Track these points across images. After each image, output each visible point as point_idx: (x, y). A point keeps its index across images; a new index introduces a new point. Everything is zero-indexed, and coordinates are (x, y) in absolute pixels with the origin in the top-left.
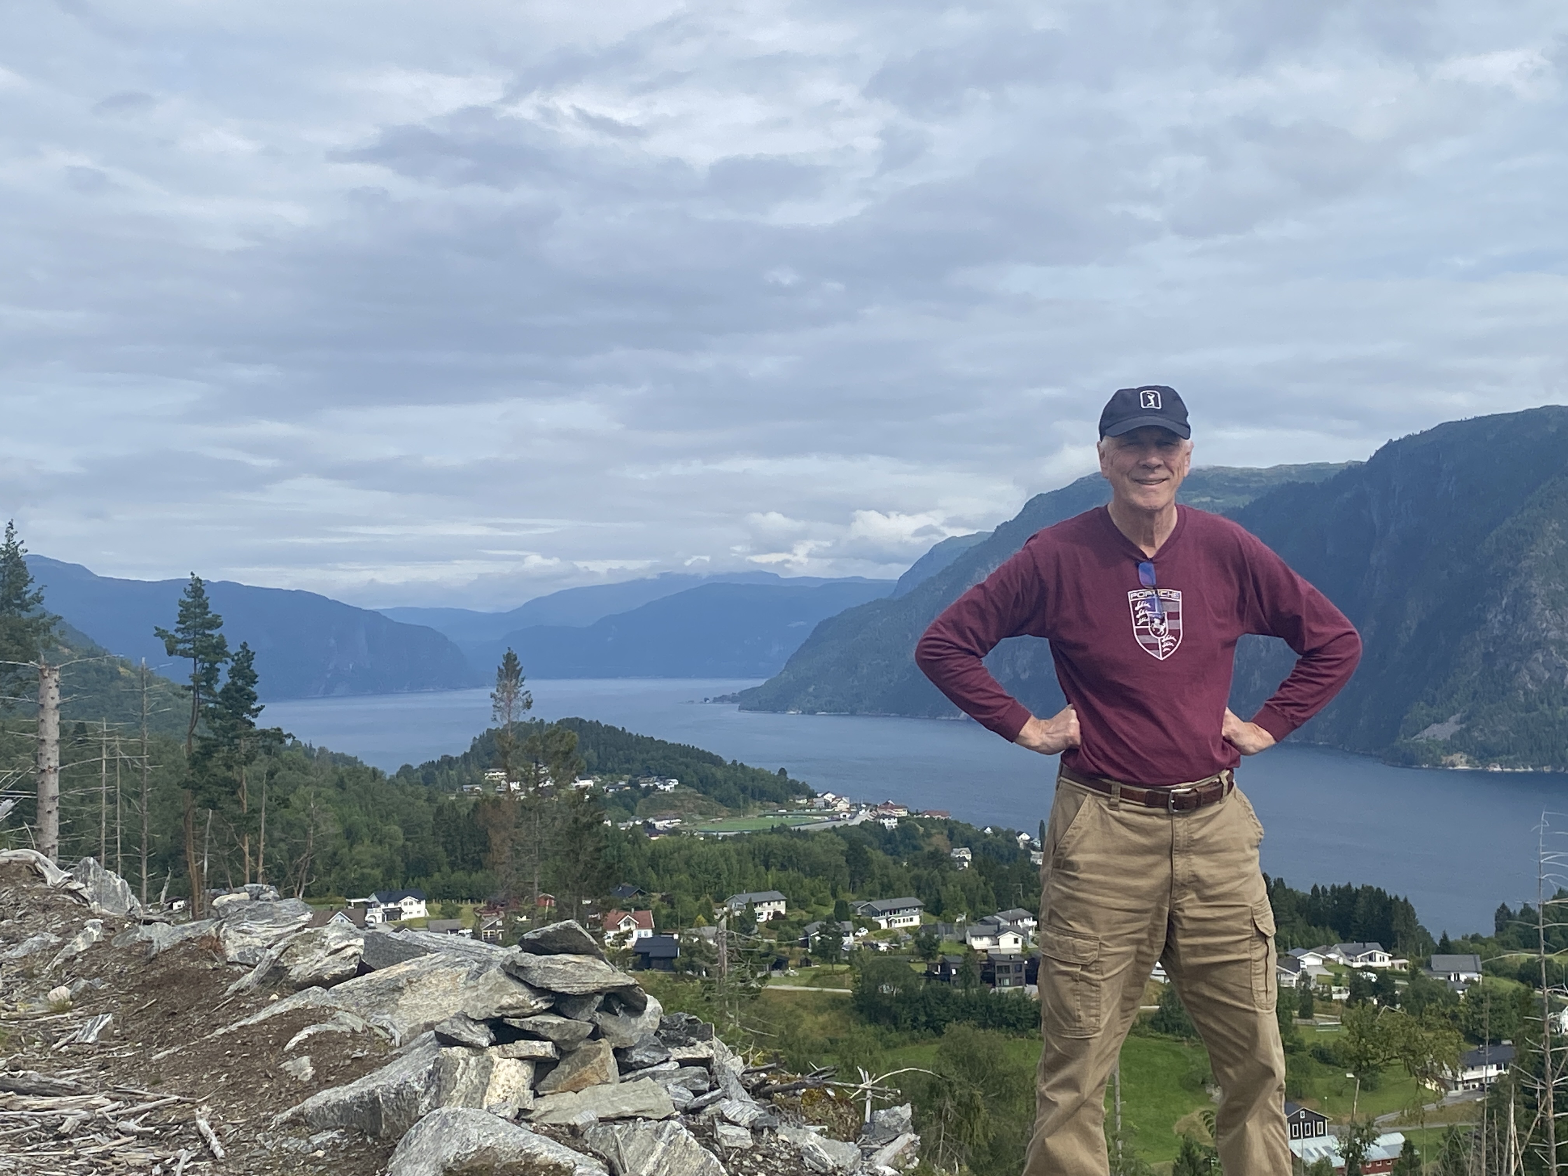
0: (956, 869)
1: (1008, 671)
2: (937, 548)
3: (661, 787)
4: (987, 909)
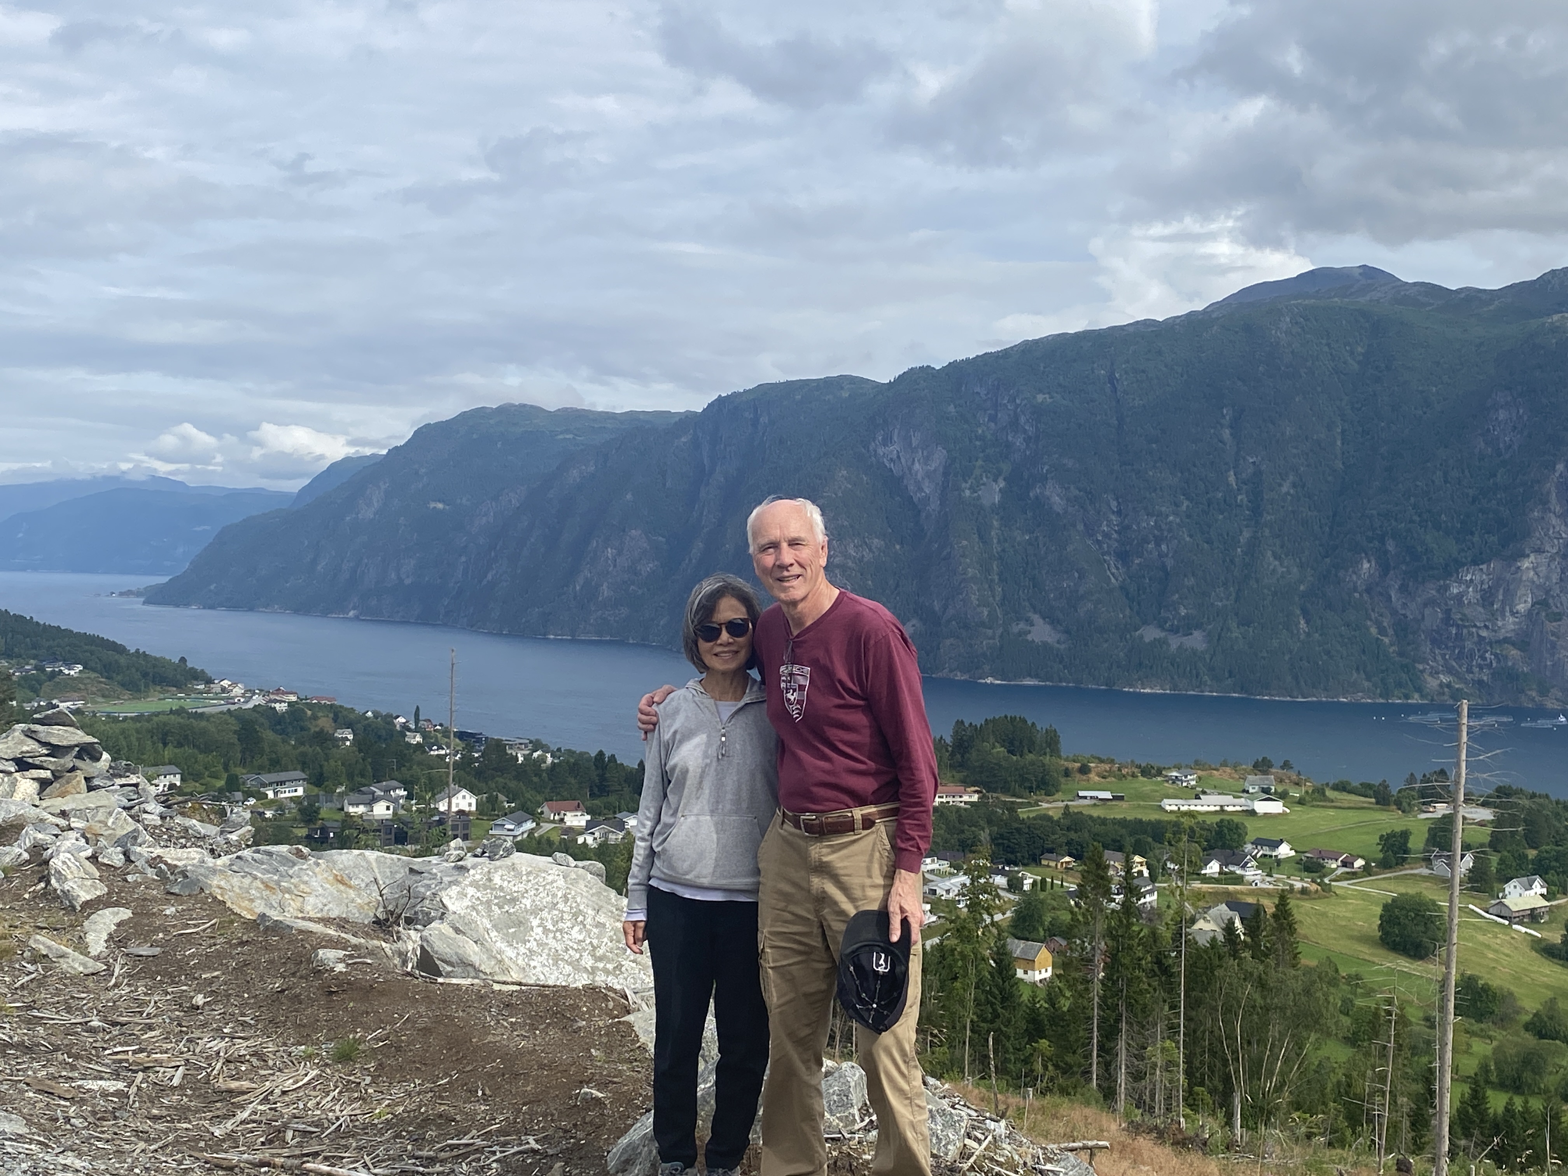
0: (338, 747)
1: (393, 576)
2: (334, 466)
3: (67, 672)
4: (363, 780)
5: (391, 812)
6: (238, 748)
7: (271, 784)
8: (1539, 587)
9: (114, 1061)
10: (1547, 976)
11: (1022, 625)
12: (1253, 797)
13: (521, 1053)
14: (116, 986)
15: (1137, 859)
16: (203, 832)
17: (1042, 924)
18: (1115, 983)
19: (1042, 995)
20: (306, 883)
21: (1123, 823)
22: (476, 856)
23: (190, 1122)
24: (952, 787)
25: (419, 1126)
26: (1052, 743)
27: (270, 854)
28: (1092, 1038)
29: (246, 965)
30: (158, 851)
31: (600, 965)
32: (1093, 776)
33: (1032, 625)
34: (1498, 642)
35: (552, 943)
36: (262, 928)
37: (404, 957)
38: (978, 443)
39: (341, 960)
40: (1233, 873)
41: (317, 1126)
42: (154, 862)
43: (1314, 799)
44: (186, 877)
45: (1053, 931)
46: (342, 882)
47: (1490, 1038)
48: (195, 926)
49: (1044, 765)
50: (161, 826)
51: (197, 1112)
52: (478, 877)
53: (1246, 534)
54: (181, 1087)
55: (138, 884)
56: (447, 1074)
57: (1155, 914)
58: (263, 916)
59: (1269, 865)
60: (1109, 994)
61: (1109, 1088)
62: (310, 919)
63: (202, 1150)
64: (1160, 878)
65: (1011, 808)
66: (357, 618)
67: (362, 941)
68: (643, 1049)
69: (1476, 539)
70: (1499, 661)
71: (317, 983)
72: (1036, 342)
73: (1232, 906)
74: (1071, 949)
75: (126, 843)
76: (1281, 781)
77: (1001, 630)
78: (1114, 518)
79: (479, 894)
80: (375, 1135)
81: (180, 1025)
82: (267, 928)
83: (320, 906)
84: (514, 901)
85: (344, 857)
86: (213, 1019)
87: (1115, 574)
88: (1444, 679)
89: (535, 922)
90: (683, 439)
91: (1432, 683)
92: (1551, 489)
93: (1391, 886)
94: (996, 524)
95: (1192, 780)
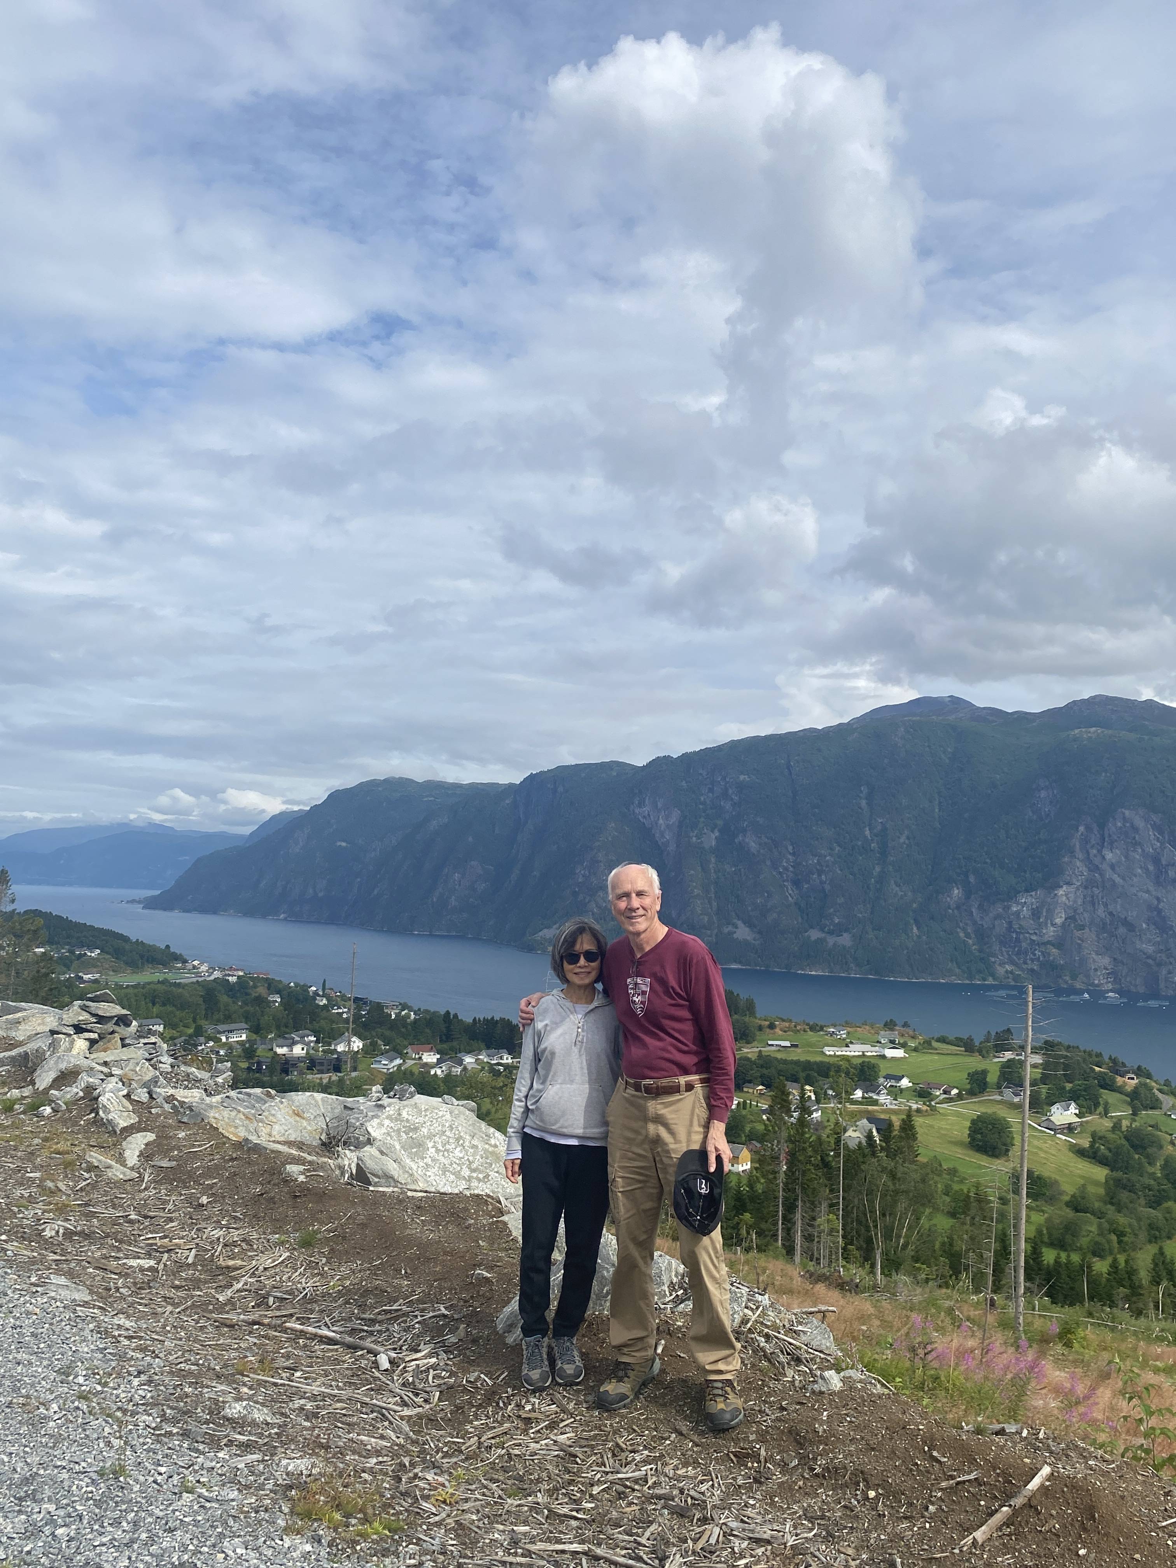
0: (270, 1007)
1: (311, 891)
2: (274, 818)
3: (89, 954)
4: (287, 1030)
5: (305, 1052)
6: (203, 1007)
7: (224, 1032)
8: (1069, 907)
10: (1080, 1169)
11: (730, 928)
12: (884, 1047)
14: (146, 1189)
15: (808, 1087)
17: (744, 1132)
18: (793, 1173)
19: (744, 1181)
21: (797, 1063)
26: (750, 1008)
28: (778, 1212)
30: (171, 1091)
32: (777, 1030)
33: (737, 928)
34: (1045, 944)
38: (701, 807)
40: (871, 1098)
42: (169, 1099)
43: (924, 1048)
45: (752, 1137)
47: (1043, 1211)
48: (199, 1146)
49: (748, 1023)
53: (878, 869)
57: (819, 1125)
59: (895, 1093)
60: (790, 1181)
61: (790, 1246)
64: (823, 1101)
66: (285, 919)
69: (1028, 875)
70: (1044, 957)
73: (870, 1120)
74: (765, 1150)
75: (149, 1086)
76: (903, 1035)
77: (716, 931)
78: (790, 857)
87: (791, 894)
88: (1009, 968)
90: (507, 802)
91: (1000, 971)
92: (1076, 843)
93: (976, 1107)
94: (713, 860)
95: (843, 1034)
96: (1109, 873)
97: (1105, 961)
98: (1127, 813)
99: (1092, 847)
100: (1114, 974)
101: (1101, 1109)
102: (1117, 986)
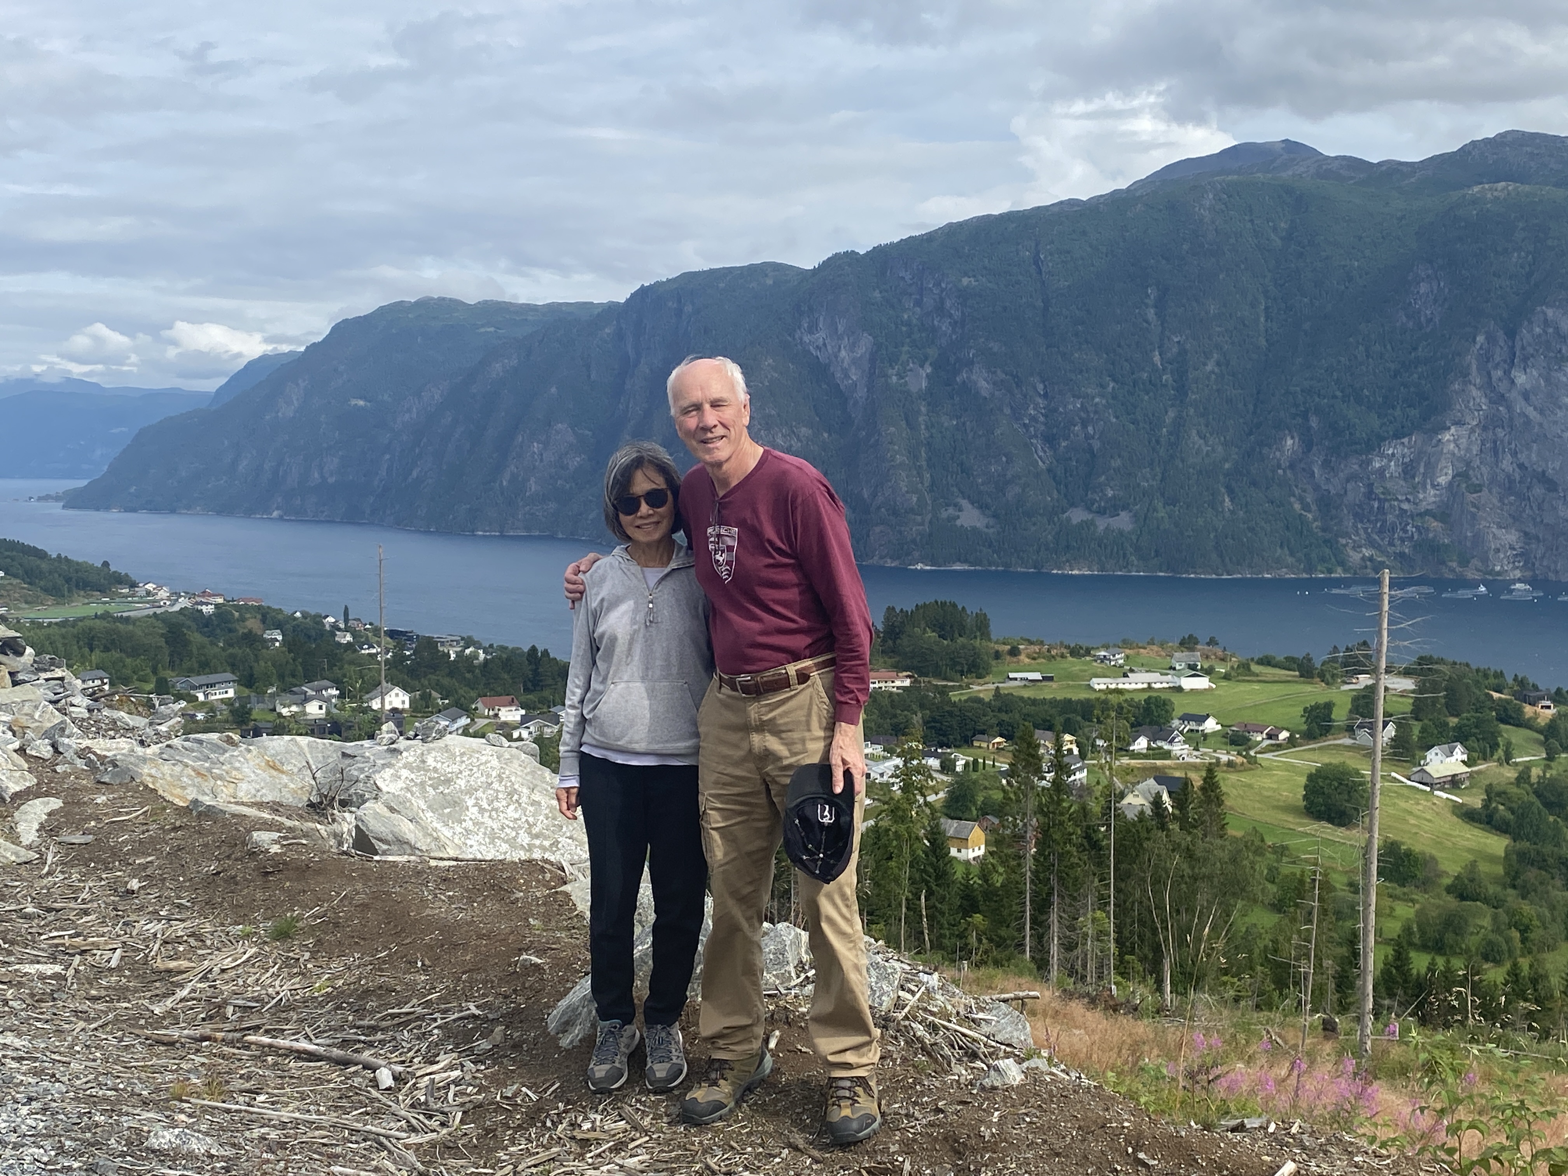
0: (268, 648)
1: (316, 475)
2: (251, 364)
4: (294, 681)
5: (323, 711)
6: (166, 651)
7: (200, 686)
8: (1461, 459)
9: (51, 946)
10: (1468, 839)
11: (951, 511)
12: (1179, 674)
13: (458, 925)
14: (49, 873)
15: (1067, 737)
16: (131, 723)
17: (975, 804)
18: (1046, 858)
19: (975, 871)
20: (237, 769)
21: (1053, 703)
22: (408, 739)
23: (129, 1001)
24: (883, 673)
25: (360, 998)
26: (982, 626)
27: (200, 742)
28: (1024, 912)
29: (180, 850)
30: (86, 743)
31: (537, 842)
32: (1022, 657)
33: (960, 510)
34: (1421, 515)
35: (489, 822)
36: (194, 813)
37: (338, 837)
38: (904, 329)
39: (276, 842)
40: (1161, 748)
41: (257, 1001)
42: (82, 754)
43: (1238, 674)
44: (115, 766)
45: (985, 810)
46: (274, 768)
47: (1413, 901)
48: (127, 813)
49: (974, 648)
50: (89, 718)
51: (136, 991)
52: (411, 759)
53: (1172, 414)
54: (119, 969)
55: (67, 775)
56: (385, 948)
57: (1085, 790)
58: (195, 802)
59: (1196, 739)
60: (1041, 869)
61: (1042, 959)
62: (243, 804)
63: (142, 1027)
64: (1089, 755)
65: (943, 691)
66: (281, 518)
67: (297, 823)
68: (580, 916)
69: (1398, 412)
70: (1420, 533)
71: (252, 865)
72: (960, 225)
73: (1159, 780)
74: (1003, 826)
75: (54, 736)
76: (1207, 657)
77: (929, 516)
78: (1040, 401)
79: (413, 776)
80: (316, 1008)
81: (116, 909)
82: (200, 814)
83: (253, 792)
84: (448, 782)
85: (275, 743)
86: (149, 903)
87: (1042, 457)
88: (1367, 552)
89: (470, 802)
90: (607, 330)
91: (1355, 557)
92: (1472, 361)
93: (1316, 756)
94: (923, 409)
95: (1120, 658)
96: (1520, 405)
97: (1511, 537)
98: (1550, 312)
99: (1496, 367)
100: (1525, 557)
101: (1500, 753)
102: (1528, 574)
